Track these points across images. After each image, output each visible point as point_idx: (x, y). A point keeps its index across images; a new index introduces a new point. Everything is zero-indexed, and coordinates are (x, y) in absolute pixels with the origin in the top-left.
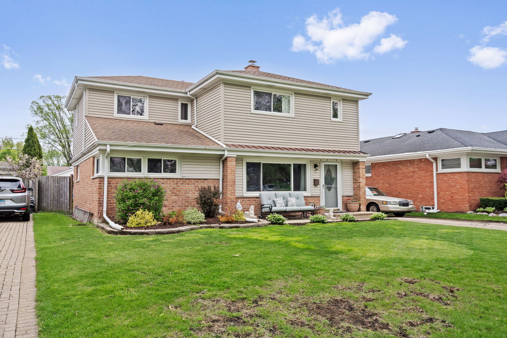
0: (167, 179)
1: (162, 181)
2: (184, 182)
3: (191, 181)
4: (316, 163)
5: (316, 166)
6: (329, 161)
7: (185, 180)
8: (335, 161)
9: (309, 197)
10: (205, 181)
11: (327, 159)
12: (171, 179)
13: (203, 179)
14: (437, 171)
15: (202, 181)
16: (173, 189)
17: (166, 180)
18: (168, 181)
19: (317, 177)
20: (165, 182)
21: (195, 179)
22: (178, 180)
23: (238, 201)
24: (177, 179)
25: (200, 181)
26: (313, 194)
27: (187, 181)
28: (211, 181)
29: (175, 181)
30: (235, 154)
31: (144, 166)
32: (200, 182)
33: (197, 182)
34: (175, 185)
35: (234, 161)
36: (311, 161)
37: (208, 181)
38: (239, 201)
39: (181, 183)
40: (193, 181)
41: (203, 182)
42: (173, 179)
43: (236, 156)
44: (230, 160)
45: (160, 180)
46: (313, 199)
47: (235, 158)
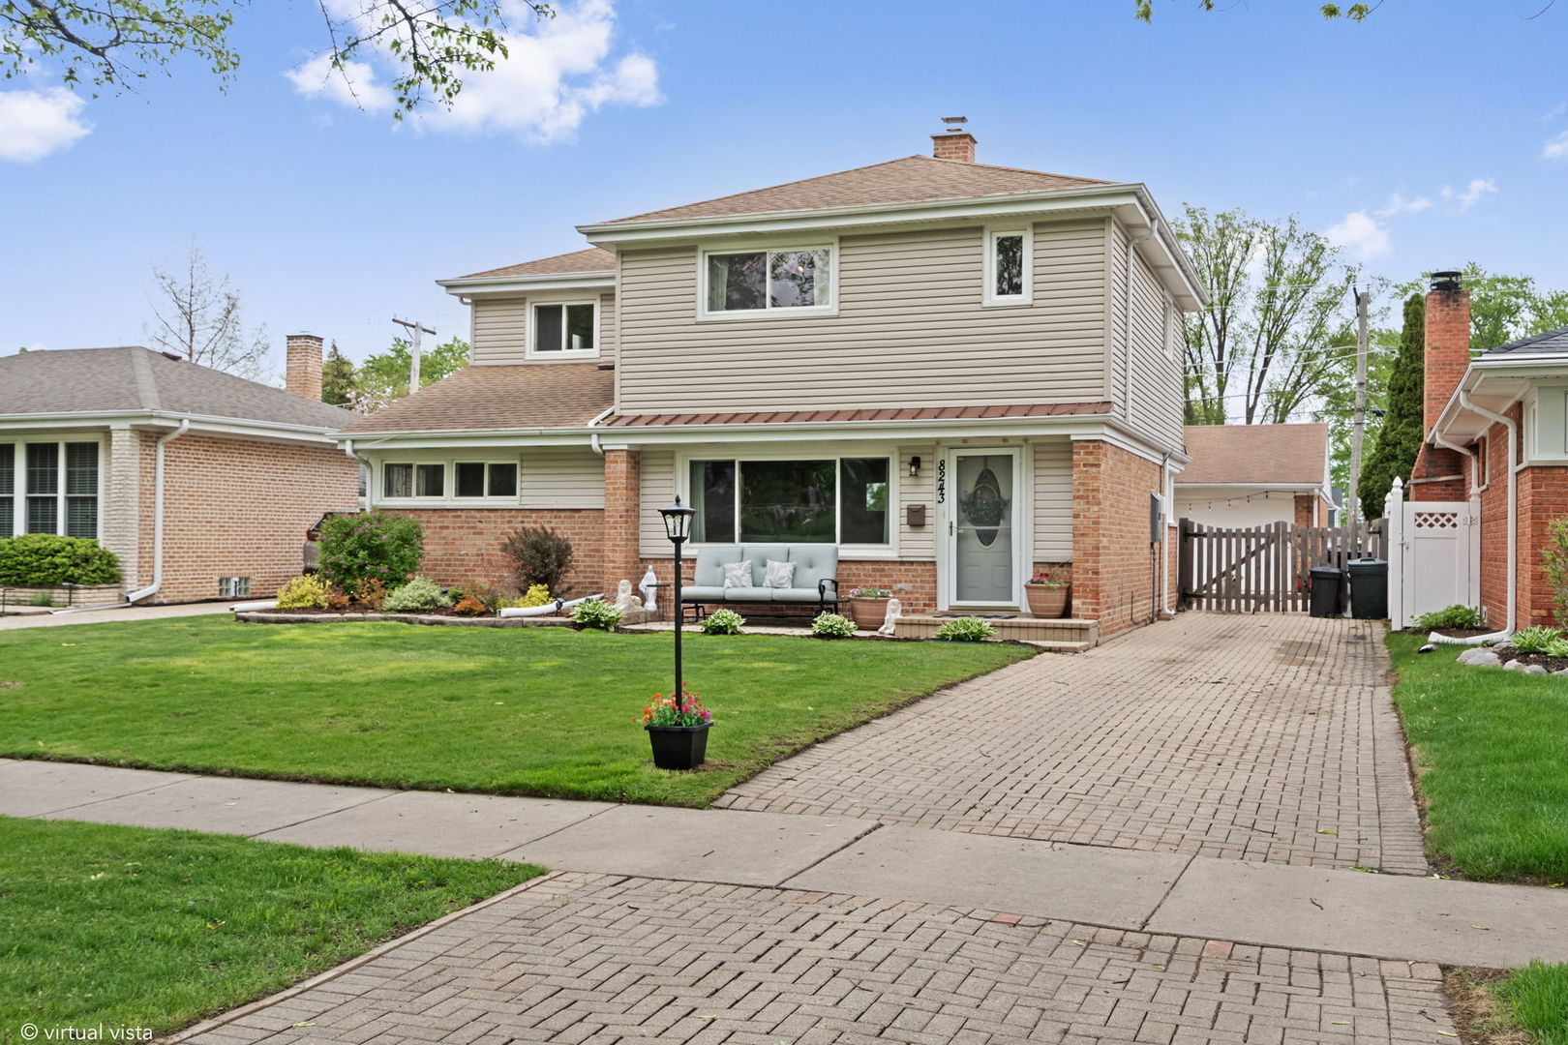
0: (488, 510)
1: (478, 515)
2: (527, 517)
3: (541, 514)
4: (916, 453)
5: (916, 462)
6: (969, 444)
7: (528, 513)
8: (1001, 443)
9: (894, 562)
10: (577, 515)
11: (965, 440)
12: (497, 510)
13: (571, 510)
14: (1519, 461)
15: (569, 514)
16: (502, 534)
17: (486, 513)
18: (492, 515)
19: (917, 499)
20: (485, 517)
21: (552, 510)
22: (513, 513)
23: (646, 568)
24: (511, 510)
25: (562, 514)
26: (904, 553)
27: (534, 515)
28: (591, 514)
29: (507, 514)
30: (623, 444)
31: (450, 482)
32: (565, 517)
33: (556, 517)
34: (507, 525)
35: (622, 462)
36: (902, 446)
37: (583, 514)
38: (650, 567)
39: (520, 519)
40: (546, 513)
41: (571, 517)
42: (502, 510)
43: (626, 447)
44: (612, 458)
45: (473, 513)
46: (906, 570)
47: (625, 453)
